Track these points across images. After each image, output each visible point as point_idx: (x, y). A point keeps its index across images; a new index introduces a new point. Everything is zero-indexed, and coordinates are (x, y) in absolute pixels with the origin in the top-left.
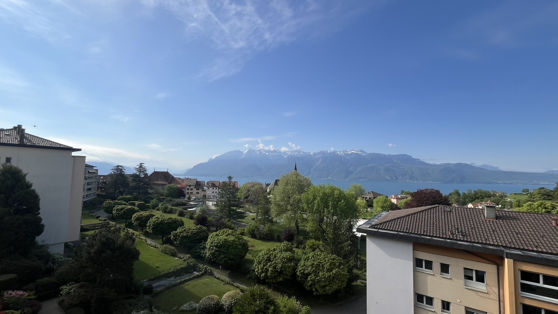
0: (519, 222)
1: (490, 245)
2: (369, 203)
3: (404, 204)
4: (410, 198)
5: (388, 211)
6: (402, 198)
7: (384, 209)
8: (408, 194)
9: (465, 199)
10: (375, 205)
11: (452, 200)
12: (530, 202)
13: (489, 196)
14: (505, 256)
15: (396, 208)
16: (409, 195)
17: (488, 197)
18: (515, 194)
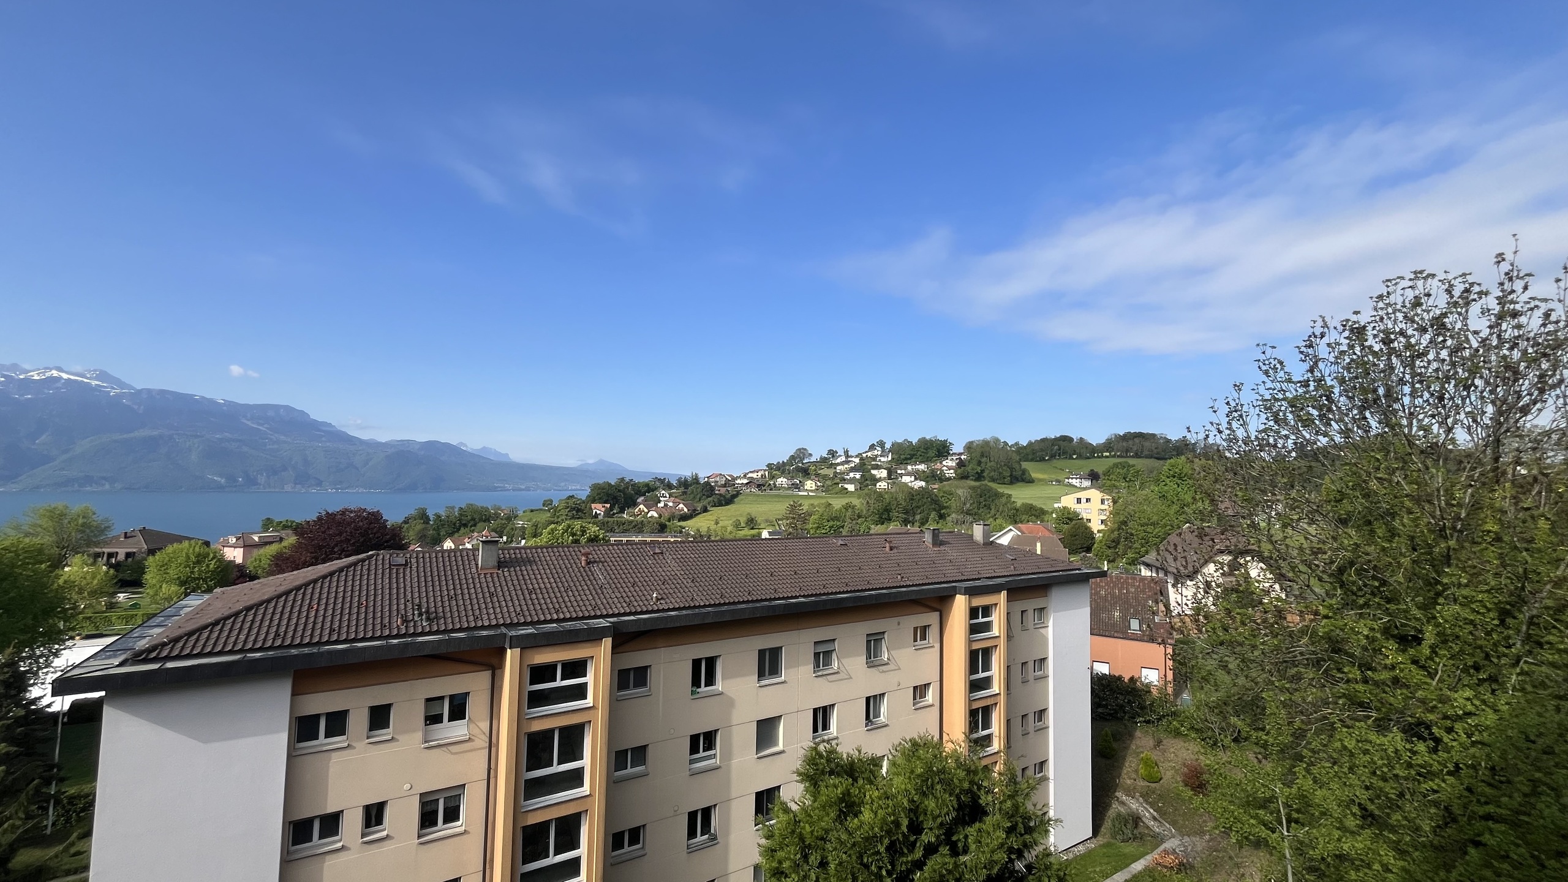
0: (535, 568)
1: (483, 628)
2: (127, 575)
3: (268, 561)
4: (291, 539)
5: (209, 590)
6: (264, 543)
7: (189, 585)
8: (285, 527)
9: (437, 529)
10: (150, 577)
11: (410, 534)
12: (553, 526)
13: (487, 520)
14: (507, 645)
15: (238, 578)
16: (290, 532)
17: (485, 521)
18: (532, 511)
